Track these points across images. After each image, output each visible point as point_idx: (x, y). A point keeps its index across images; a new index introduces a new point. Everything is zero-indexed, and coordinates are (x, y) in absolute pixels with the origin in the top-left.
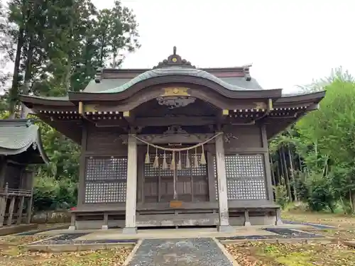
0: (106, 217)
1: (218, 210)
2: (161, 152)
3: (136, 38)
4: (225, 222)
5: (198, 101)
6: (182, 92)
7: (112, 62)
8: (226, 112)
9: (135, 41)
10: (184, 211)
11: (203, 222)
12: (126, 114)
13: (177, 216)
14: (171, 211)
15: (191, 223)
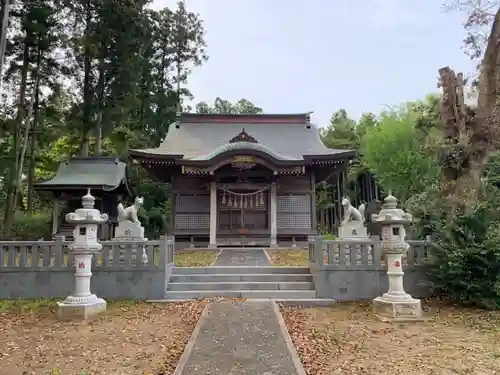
0: (192, 240)
1: (269, 235)
2: (233, 196)
3: (202, 48)
4: (274, 242)
5: (258, 165)
6: (248, 159)
7: (176, 75)
8: (276, 173)
9: (202, 51)
10: (248, 236)
11: (261, 243)
12: (212, 173)
13: (244, 239)
14: (239, 236)
15: (253, 244)
